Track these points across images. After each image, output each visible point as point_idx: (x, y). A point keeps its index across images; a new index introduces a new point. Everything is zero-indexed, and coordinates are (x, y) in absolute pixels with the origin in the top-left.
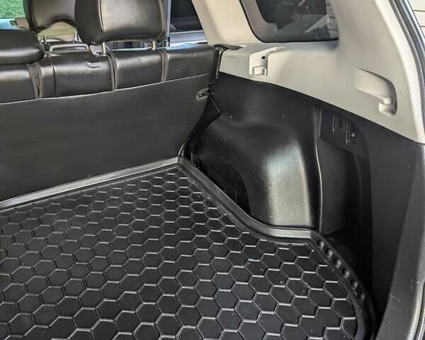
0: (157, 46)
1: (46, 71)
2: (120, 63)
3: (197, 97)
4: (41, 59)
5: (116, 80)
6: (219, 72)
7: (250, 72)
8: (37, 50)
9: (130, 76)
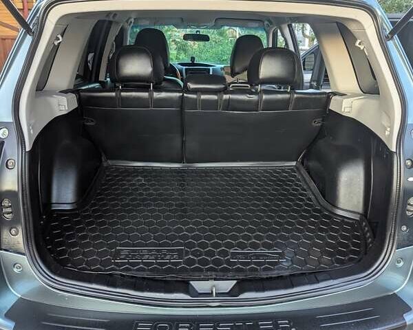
0: (291, 89)
1: (226, 97)
2: (265, 97)
3: (313, 124)
4: (225, 91)
5: (261, 106)
6: (330, 110)
7: (343, 110)
8: (223, 86)
9: (270, 105)
